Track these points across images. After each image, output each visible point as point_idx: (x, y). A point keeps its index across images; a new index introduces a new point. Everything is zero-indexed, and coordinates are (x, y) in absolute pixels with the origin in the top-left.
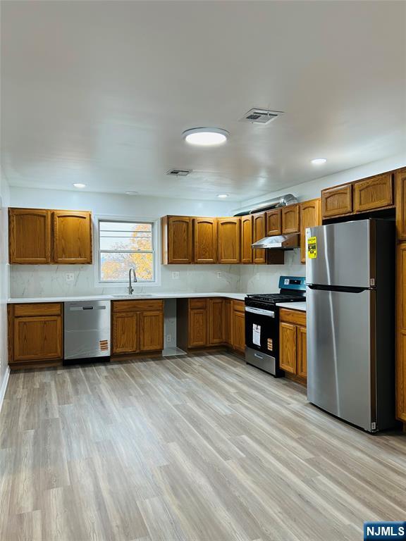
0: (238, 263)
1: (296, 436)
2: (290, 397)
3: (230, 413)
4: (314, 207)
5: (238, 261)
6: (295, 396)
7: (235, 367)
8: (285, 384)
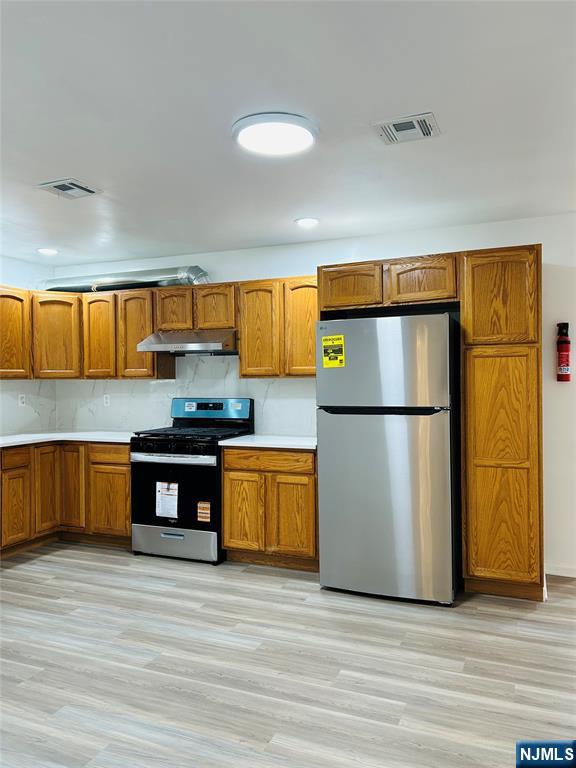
0: (76, 378)
1: (397, 643)
2: (284, 588)
3: (259, 644)
4: (271, 292)
5: (77, 374)
6: (288, 585)
7: (127, 565)
8: (243, 571)
